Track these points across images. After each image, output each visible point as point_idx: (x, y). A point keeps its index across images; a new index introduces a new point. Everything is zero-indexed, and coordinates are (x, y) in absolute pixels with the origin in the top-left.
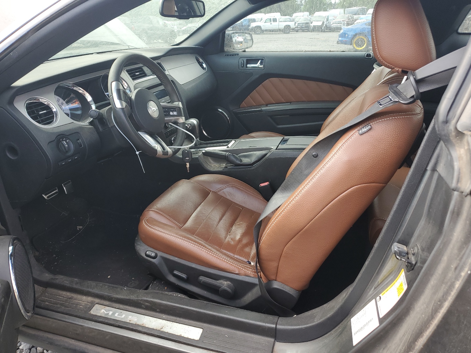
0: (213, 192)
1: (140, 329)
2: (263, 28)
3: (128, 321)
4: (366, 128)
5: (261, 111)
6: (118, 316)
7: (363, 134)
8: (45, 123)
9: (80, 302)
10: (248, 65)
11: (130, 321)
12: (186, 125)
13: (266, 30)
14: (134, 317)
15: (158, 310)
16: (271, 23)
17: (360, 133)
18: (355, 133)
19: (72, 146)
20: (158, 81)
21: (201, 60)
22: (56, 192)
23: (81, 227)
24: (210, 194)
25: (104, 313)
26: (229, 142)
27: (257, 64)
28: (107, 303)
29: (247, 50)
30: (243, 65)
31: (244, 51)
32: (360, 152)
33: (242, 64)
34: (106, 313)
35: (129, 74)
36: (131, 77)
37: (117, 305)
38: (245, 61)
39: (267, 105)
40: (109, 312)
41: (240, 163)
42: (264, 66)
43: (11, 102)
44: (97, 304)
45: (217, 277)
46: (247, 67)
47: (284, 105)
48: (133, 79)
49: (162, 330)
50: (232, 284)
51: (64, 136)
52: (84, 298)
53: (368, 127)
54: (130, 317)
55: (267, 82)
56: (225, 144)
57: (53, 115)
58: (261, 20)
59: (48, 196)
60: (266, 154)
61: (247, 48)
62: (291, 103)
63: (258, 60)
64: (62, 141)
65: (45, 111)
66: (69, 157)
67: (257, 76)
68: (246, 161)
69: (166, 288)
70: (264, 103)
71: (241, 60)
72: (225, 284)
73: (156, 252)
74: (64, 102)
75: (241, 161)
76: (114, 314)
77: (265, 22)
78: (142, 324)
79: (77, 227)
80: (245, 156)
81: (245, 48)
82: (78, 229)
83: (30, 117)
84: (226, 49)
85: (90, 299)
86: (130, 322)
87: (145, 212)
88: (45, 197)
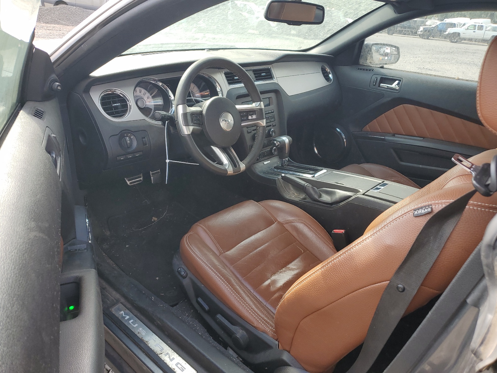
0: (279, 222)
1: (142, 345)
2: (462, 36)
3: (136, 333)
4: (424, 210)
5: (384, 140)
6: (131, 323)
7: (419, 216)
8: (116, 116)
9: (109, 295)
10: (381, 84)
11: (138, 333)
12: (275, 142)
13: (465, 39)
14: (144, 331)
15: (166, 333)
16: (474, 31)
17: (415, 213)
18: (410, 212)
19: (135, 144)
20: (245, 91)
21: (328, 70)
22: (141, 180)
23: (156, 219)
24: (274, 224)
25: (123, 315)
26: (317, 171)
27: (392, 85)
28: (129, 306)
29: (385, 66)
30: (375, 84)
31: (382, 67)
32: (409, 239)
33: (375, 81)
34: (124, 315)
35: (226, 77)
36: (228, 80)
37: (136, 312)
38: (379, 79)
39: (394, 135)
40: (126, 316)
41: (318, 199)
42: (400, 88)
43: (87, 90)
44: (121, 303)
45: (233, 322)
46: (379, 86)
47: (413, 139)
48: (230, 84)
49: (160, 356)
50: (247, 336)
51: (129, 131)
52: (114, 293)
53: (427, 209)
54: (141, 329)
55: (400, 108)
56: (311, 172)
57: (127, 109)
58: (464, 25)
59: (131, 182)
60: (350, 197)
61: (386, 64)
62: (424, 138)
63: (395, 80)
64: (126, 136)
65: (119, 104)
66: (129, 153)
67: (390, 99)
68: (326, 198)
69: (192, 311)
70: (391, 131)
71: (374, 78)
72: (239, 333)
73: (188, 272)
74: (151, 97)
75: (320, 196)
76: (129, 319)
77: (468, 29)
78: (147, 342)
79: (153, 218)
80: (328, 193)
81: (383, 64)
82: (153, 220)
83: (103, 108)
84: (361, 61)
85: (118, 296)
86: (138, 335)
87: (194, 226)
88: (128, 183)
